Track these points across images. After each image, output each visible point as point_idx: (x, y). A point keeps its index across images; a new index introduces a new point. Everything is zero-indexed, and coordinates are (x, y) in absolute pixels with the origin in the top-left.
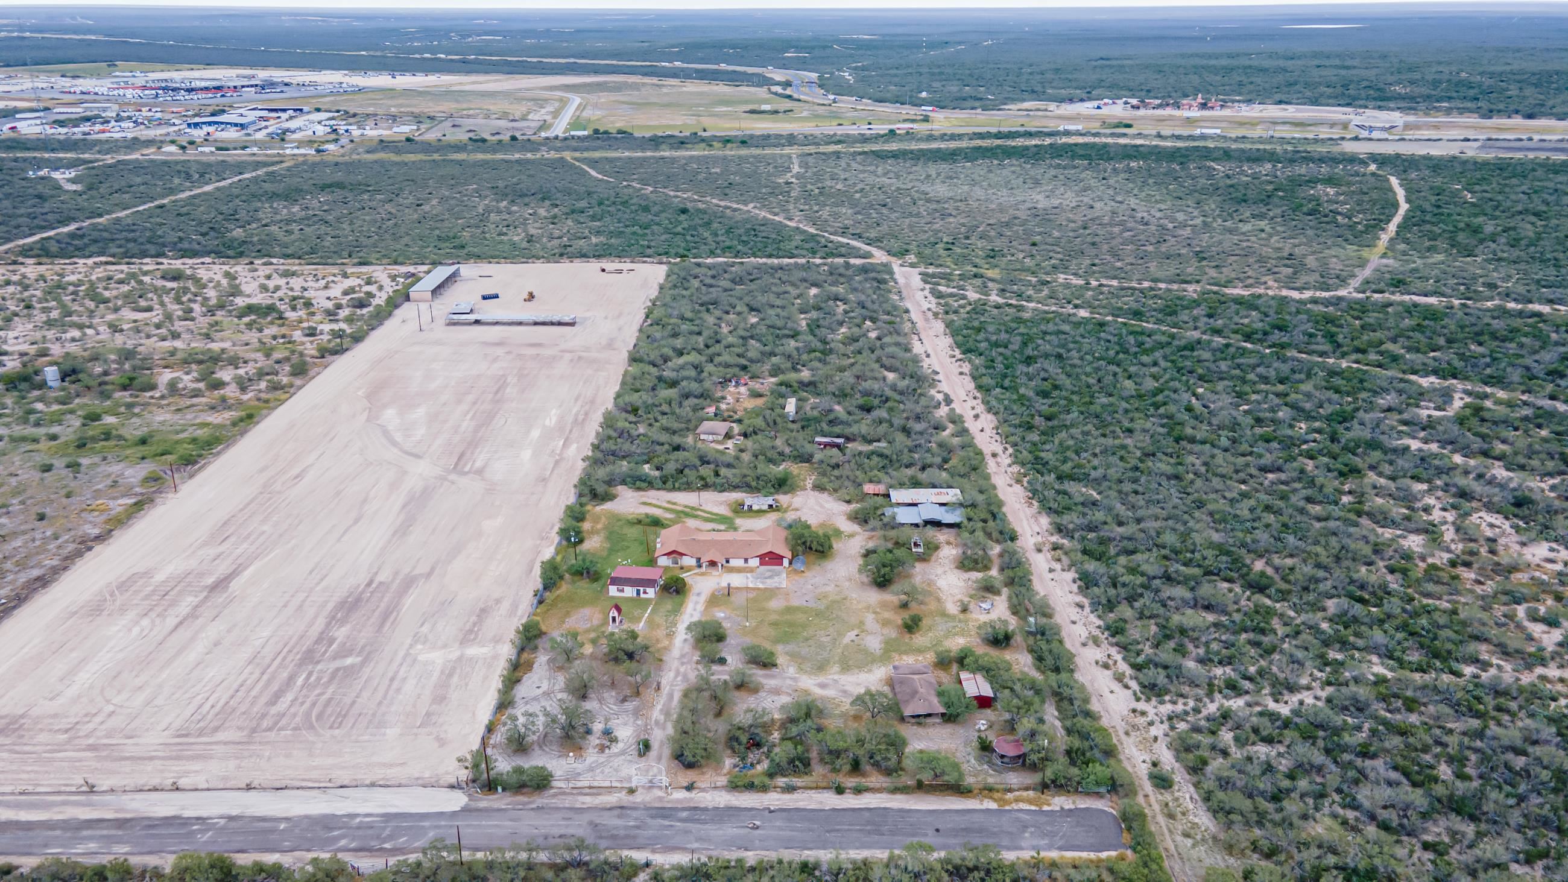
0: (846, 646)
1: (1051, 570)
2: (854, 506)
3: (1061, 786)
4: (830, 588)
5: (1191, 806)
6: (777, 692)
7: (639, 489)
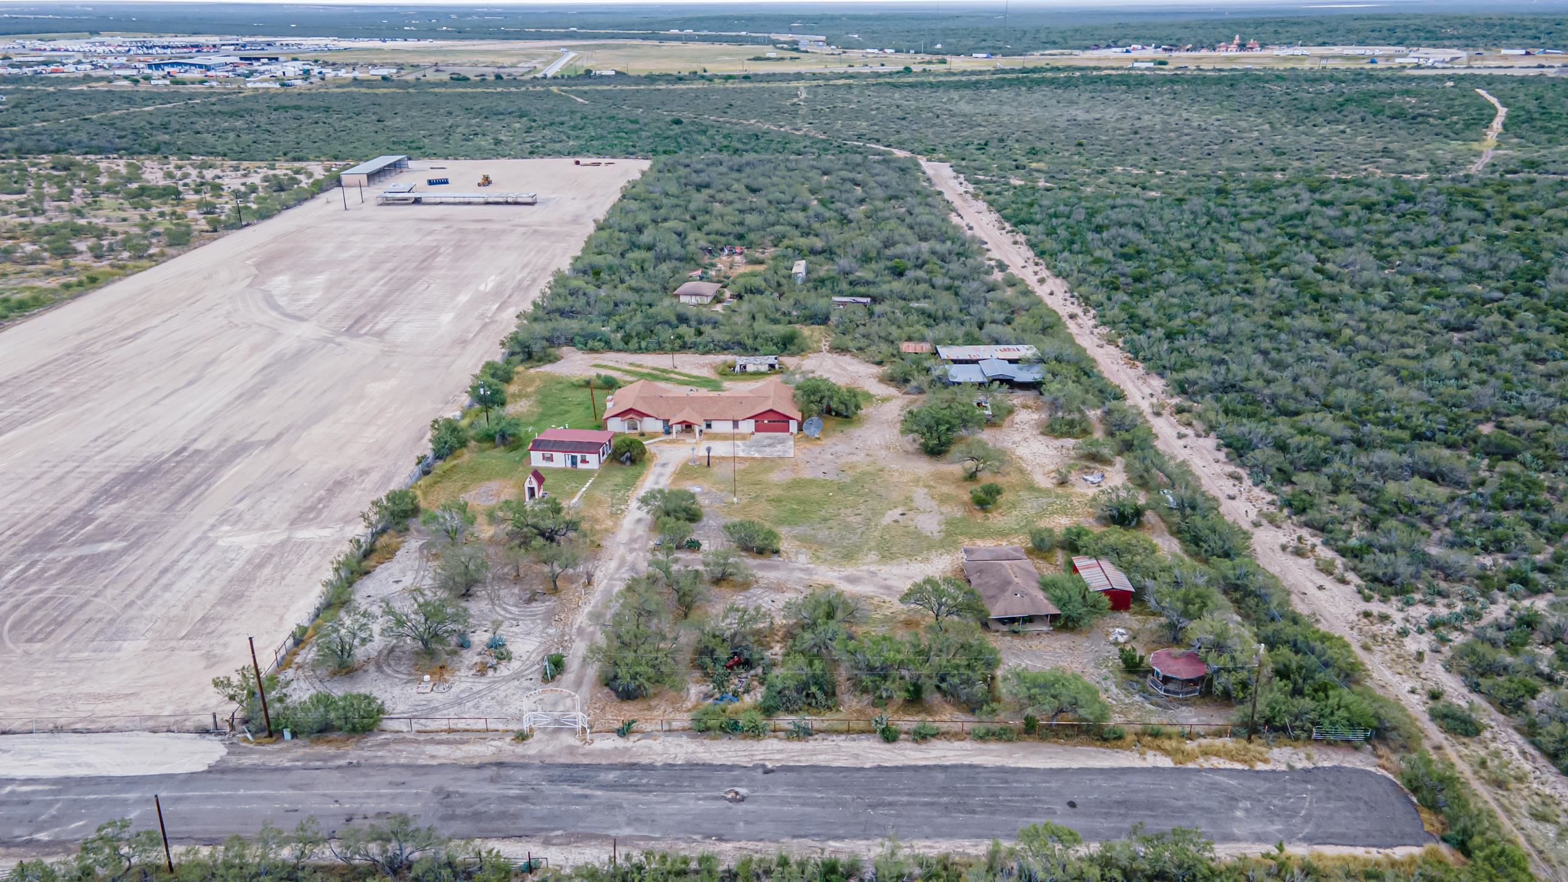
0: (887, 528)
1: (1181, 436)
2: (887, 369)
3: (1283, 729)
4: (860, 457)
5: (1527, 767)
6: (779, 588)
7: (593, 350)
